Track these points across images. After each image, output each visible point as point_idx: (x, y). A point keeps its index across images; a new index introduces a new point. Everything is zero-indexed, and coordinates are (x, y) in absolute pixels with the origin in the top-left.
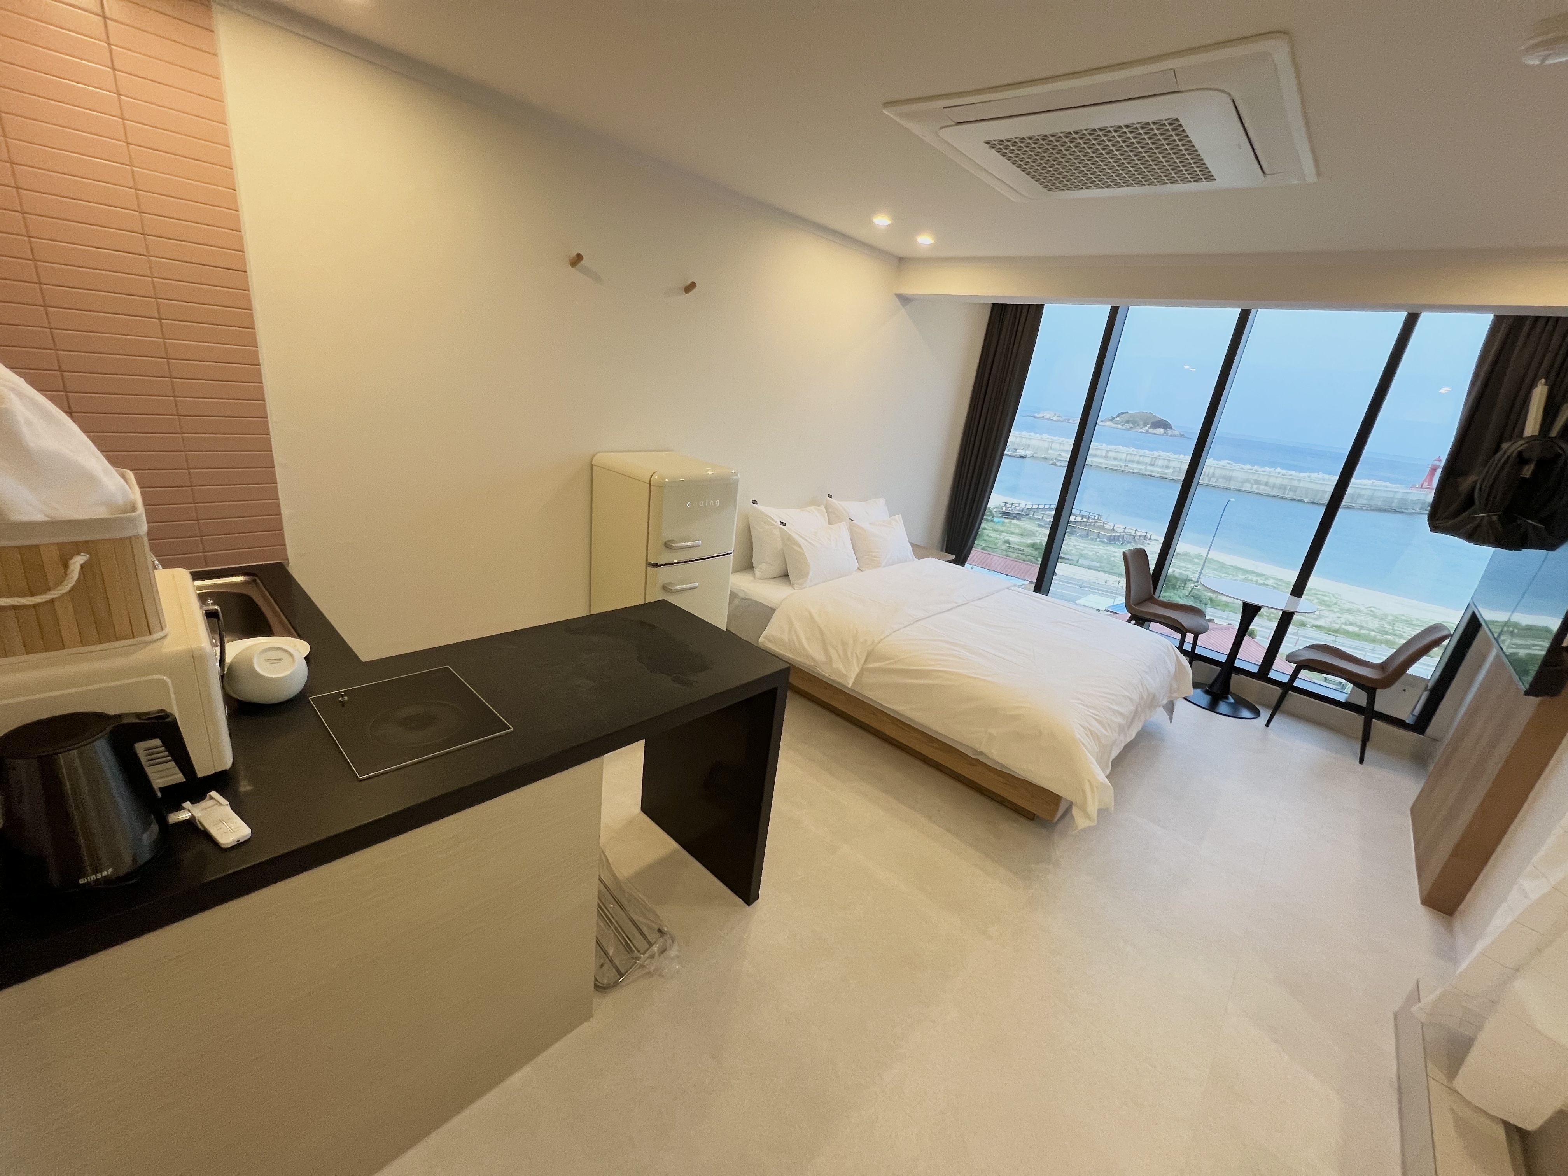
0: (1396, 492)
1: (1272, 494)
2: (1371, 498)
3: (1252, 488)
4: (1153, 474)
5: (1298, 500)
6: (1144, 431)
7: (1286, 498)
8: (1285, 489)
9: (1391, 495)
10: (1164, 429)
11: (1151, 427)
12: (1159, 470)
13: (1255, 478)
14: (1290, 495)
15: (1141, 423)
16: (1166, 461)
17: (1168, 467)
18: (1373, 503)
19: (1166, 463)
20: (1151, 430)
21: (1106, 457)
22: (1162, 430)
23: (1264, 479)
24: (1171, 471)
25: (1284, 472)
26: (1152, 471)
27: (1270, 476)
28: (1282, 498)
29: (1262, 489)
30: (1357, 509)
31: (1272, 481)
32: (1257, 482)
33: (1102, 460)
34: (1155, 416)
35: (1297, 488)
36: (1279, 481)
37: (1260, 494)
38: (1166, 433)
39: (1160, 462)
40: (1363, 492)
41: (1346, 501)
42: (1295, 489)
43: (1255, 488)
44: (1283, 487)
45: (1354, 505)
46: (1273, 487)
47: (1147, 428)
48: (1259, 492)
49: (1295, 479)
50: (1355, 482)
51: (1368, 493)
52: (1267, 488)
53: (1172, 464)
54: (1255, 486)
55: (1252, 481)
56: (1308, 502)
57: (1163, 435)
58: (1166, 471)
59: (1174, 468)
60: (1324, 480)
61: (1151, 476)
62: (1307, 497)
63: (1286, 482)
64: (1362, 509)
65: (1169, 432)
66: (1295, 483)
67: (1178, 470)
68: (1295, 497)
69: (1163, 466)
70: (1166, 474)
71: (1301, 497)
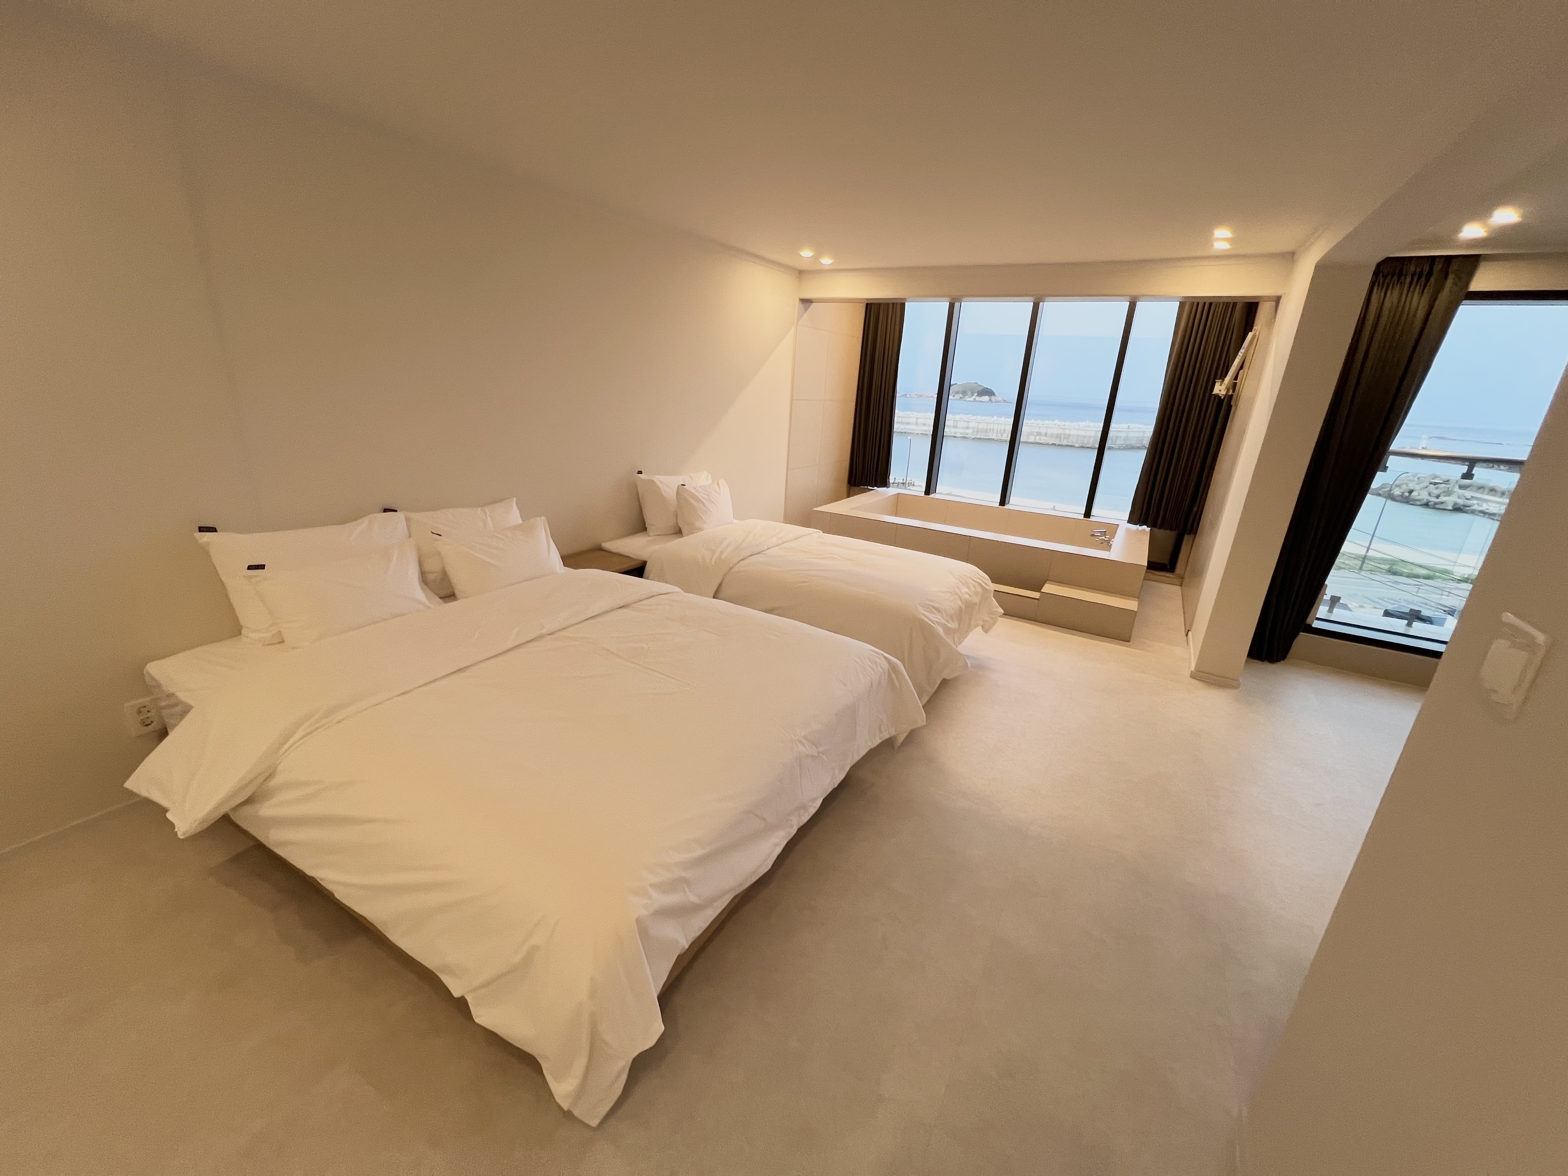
0: (1144, 432)
1: (1051, 443)
2: (1127, 438)
3: (1035, 439)
4: (957, 435)
5: (1071, 446)
6: (972, 400)
7: (1062, 445)
8: (1060, 438)
9: (1141, 435)
10: (989, 396)
11: (977, 396)
12: (962, 431)
13: (1037, 430)
14: (1065, 443)
15: (969, 393)
16: (966, 422)
17: (967, 428)
18: (1128, 442)
19: (965, 424)
20: (978, 398)
21: (917, 424)
22: (986, 398)
23: (1043, 431)
24: (970, 431)
25: (1059, 423)
26: (956, 433)
27: (1047, 427)
28: (1059, 445)
29: (1043, 440)
30: (1116, 449)
31: (1050, 431)
32: (1039, 434)
33: (913, 427)
34: (980, 385)
35: (1069, 435)
36: (1056, 431)
37: (1041, 444)
38: (990, 400)
39: (961, 424)
40: (1120, 434)
41: (1109, 443)
42: (1068, 436)
43: (1038, 439)
44: (1058, 436)
45: (1113, 446)
46: (1052, 436)
47: (974, 397)
48: (1041, 442)
49: (1067, 429)
50: (1113, 426)
51: (1123, 435)
52: (1047, 438)
53: (971, 425)
54: (1038, 437)
55: (1035, 434)
56: (1078, 447)
57: (987, 402)
58: (967, 431)
59: (973, 428)
60: (1089, 427)
61: (955, 437)
62: (1077, 443)
63: (1060, 431)
64: (1120, 449)
65: (993, 398)
66: (1067, 432)
67: (976, 429)
68: (1068, 444)
69: (964, 428)
70: (967, 434)
71: (1073, 443)
